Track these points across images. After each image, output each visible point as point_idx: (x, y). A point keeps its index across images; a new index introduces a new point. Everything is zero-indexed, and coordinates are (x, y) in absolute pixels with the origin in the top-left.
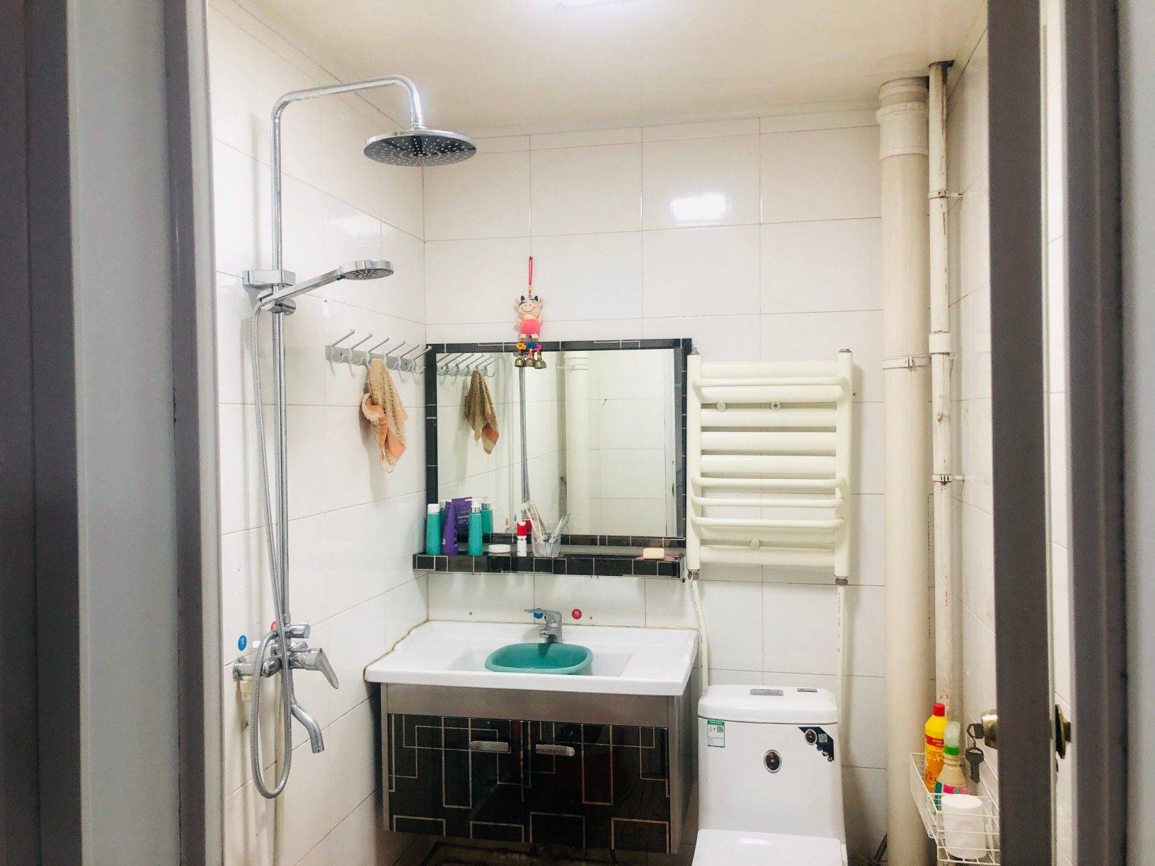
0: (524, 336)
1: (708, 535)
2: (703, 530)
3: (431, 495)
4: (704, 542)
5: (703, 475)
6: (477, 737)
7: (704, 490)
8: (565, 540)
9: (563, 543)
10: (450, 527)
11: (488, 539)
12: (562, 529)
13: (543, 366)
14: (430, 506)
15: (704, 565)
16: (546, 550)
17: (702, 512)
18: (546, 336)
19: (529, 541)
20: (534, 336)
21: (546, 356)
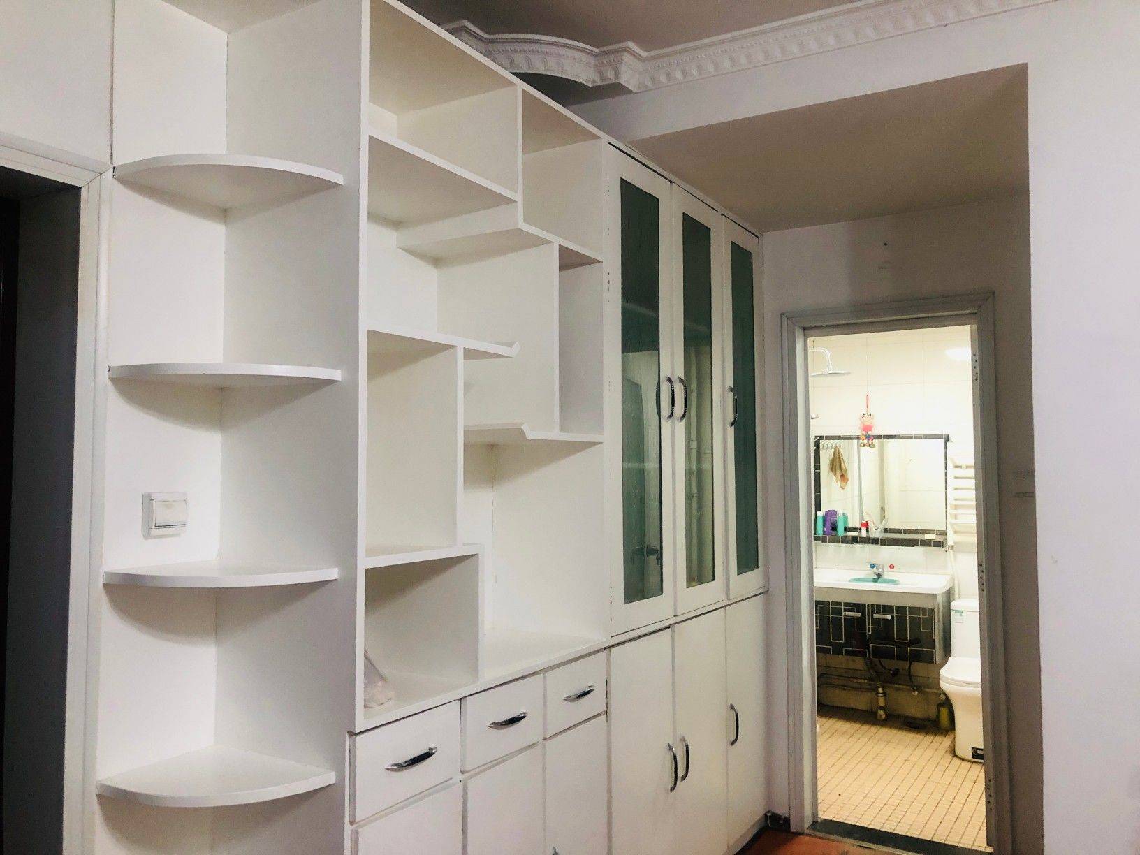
0: (864, 433)
1: (957, 529)
2: (955, 526)
3: (818, 508)
4: (956, 532)
5: (956, 500)
6: (846, 610)
7: (956, 507)
8: (886, 531)
9: (884, 532)
10: (828, 524)
11: (846, 529)
12: (884, 525)
13: (874, 446)
14: (818, 512)
15: (956, 543)
16: (875, 534)
17: (956, 517)
18: (875, 432)
19: (867, 531)
20: (869, 433)
21: (876, 442)
